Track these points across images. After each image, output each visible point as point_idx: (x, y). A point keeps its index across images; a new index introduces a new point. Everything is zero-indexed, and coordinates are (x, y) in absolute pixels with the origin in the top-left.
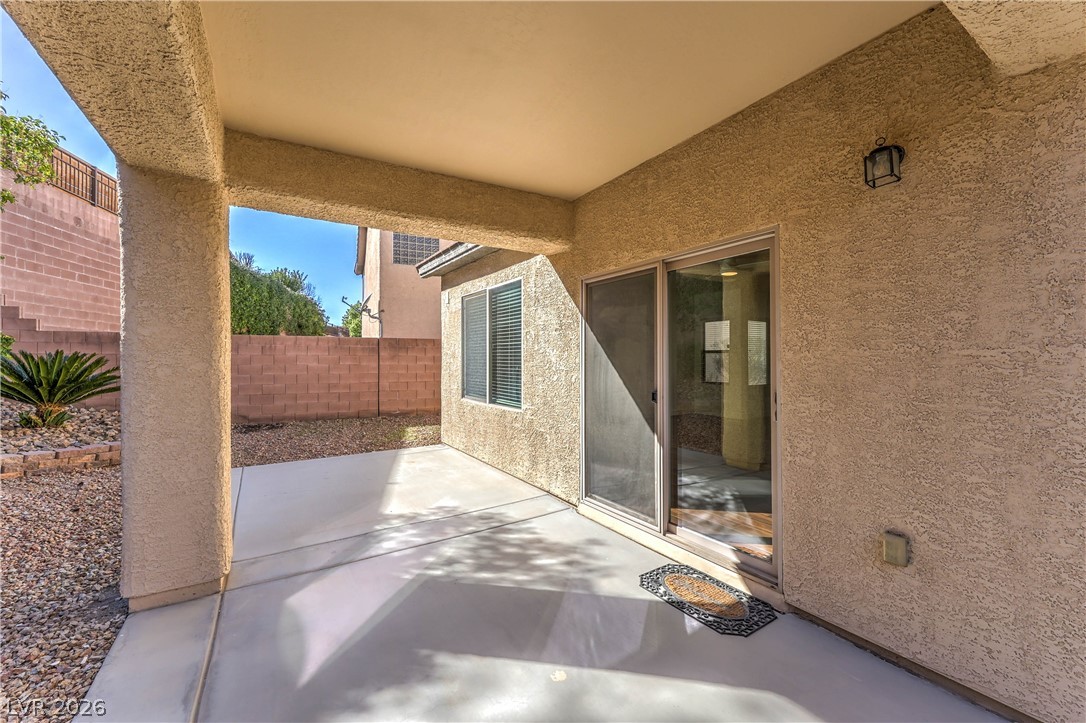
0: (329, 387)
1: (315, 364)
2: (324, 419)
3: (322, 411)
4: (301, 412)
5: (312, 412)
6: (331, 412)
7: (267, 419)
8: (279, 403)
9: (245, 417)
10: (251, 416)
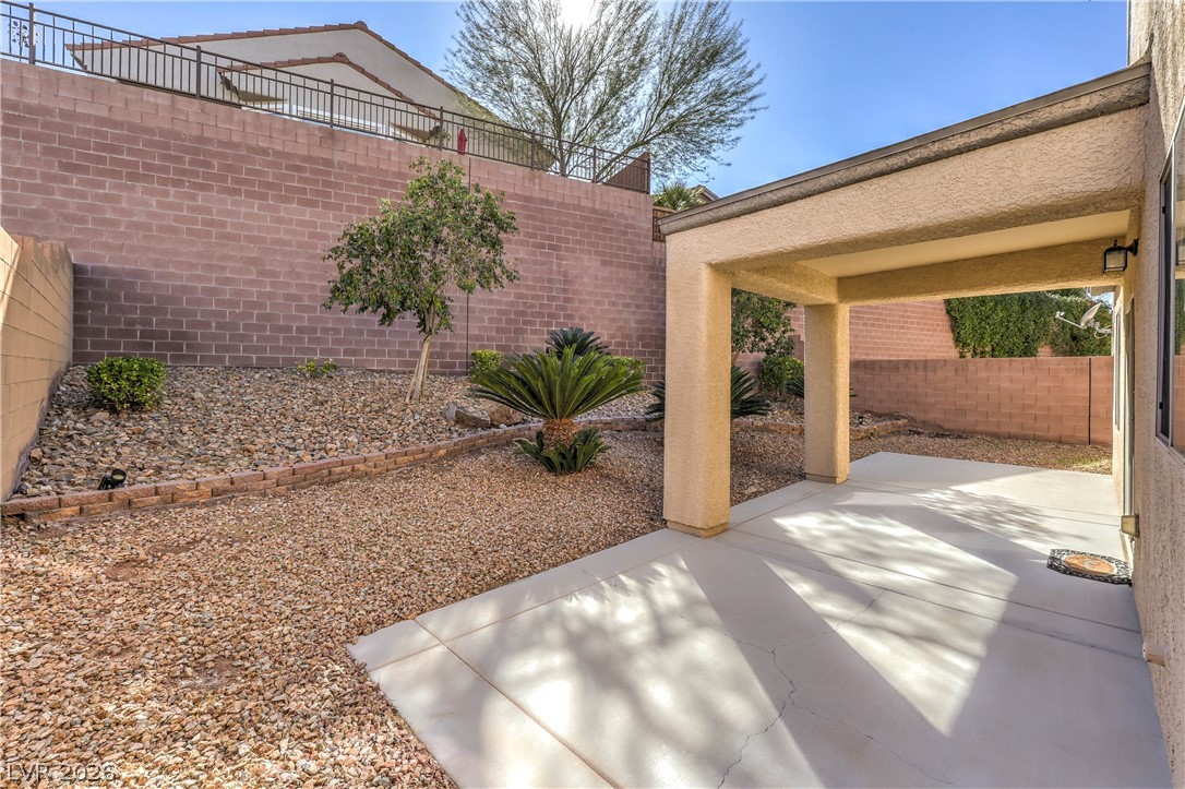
0: (1023, 407)
1: (1007, 384)
2: (1015, 437)
3: (1014, 430)
4: (993, 429)
5: (1004, 430)
6: (1025, 432)
7: (959, 430)
8: (971, 418)
9: (940, 427)
10: (946, 427)
